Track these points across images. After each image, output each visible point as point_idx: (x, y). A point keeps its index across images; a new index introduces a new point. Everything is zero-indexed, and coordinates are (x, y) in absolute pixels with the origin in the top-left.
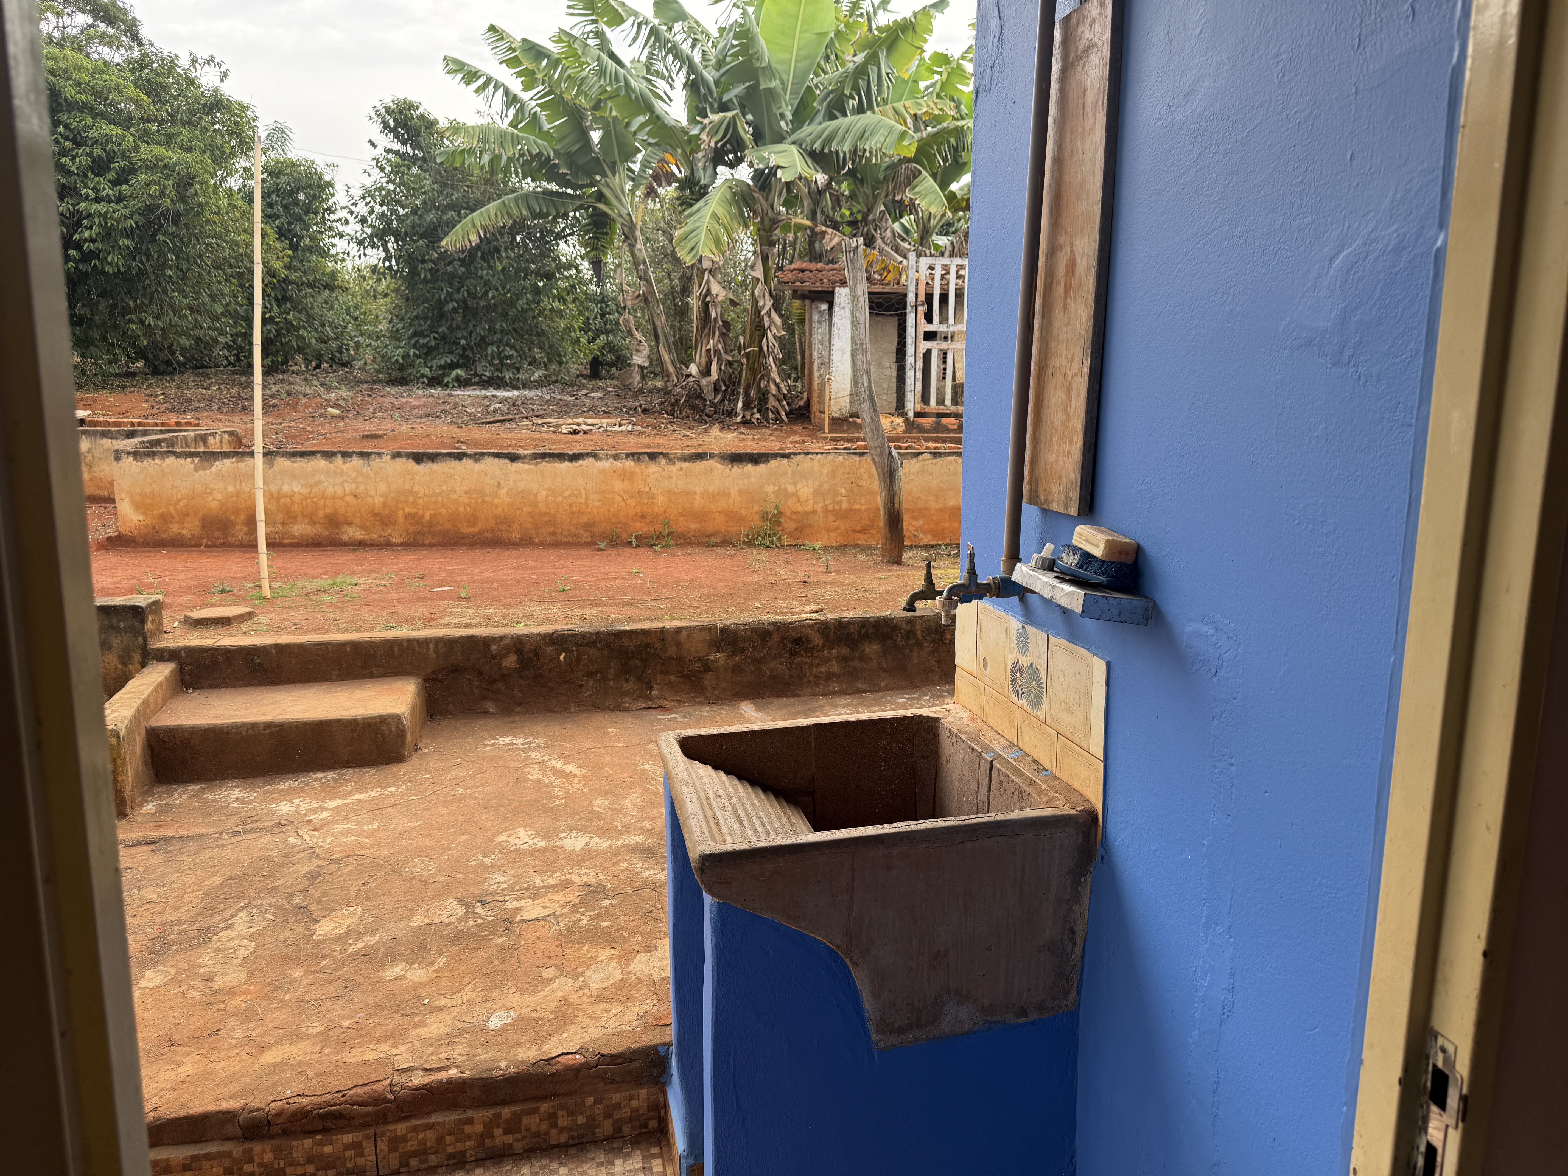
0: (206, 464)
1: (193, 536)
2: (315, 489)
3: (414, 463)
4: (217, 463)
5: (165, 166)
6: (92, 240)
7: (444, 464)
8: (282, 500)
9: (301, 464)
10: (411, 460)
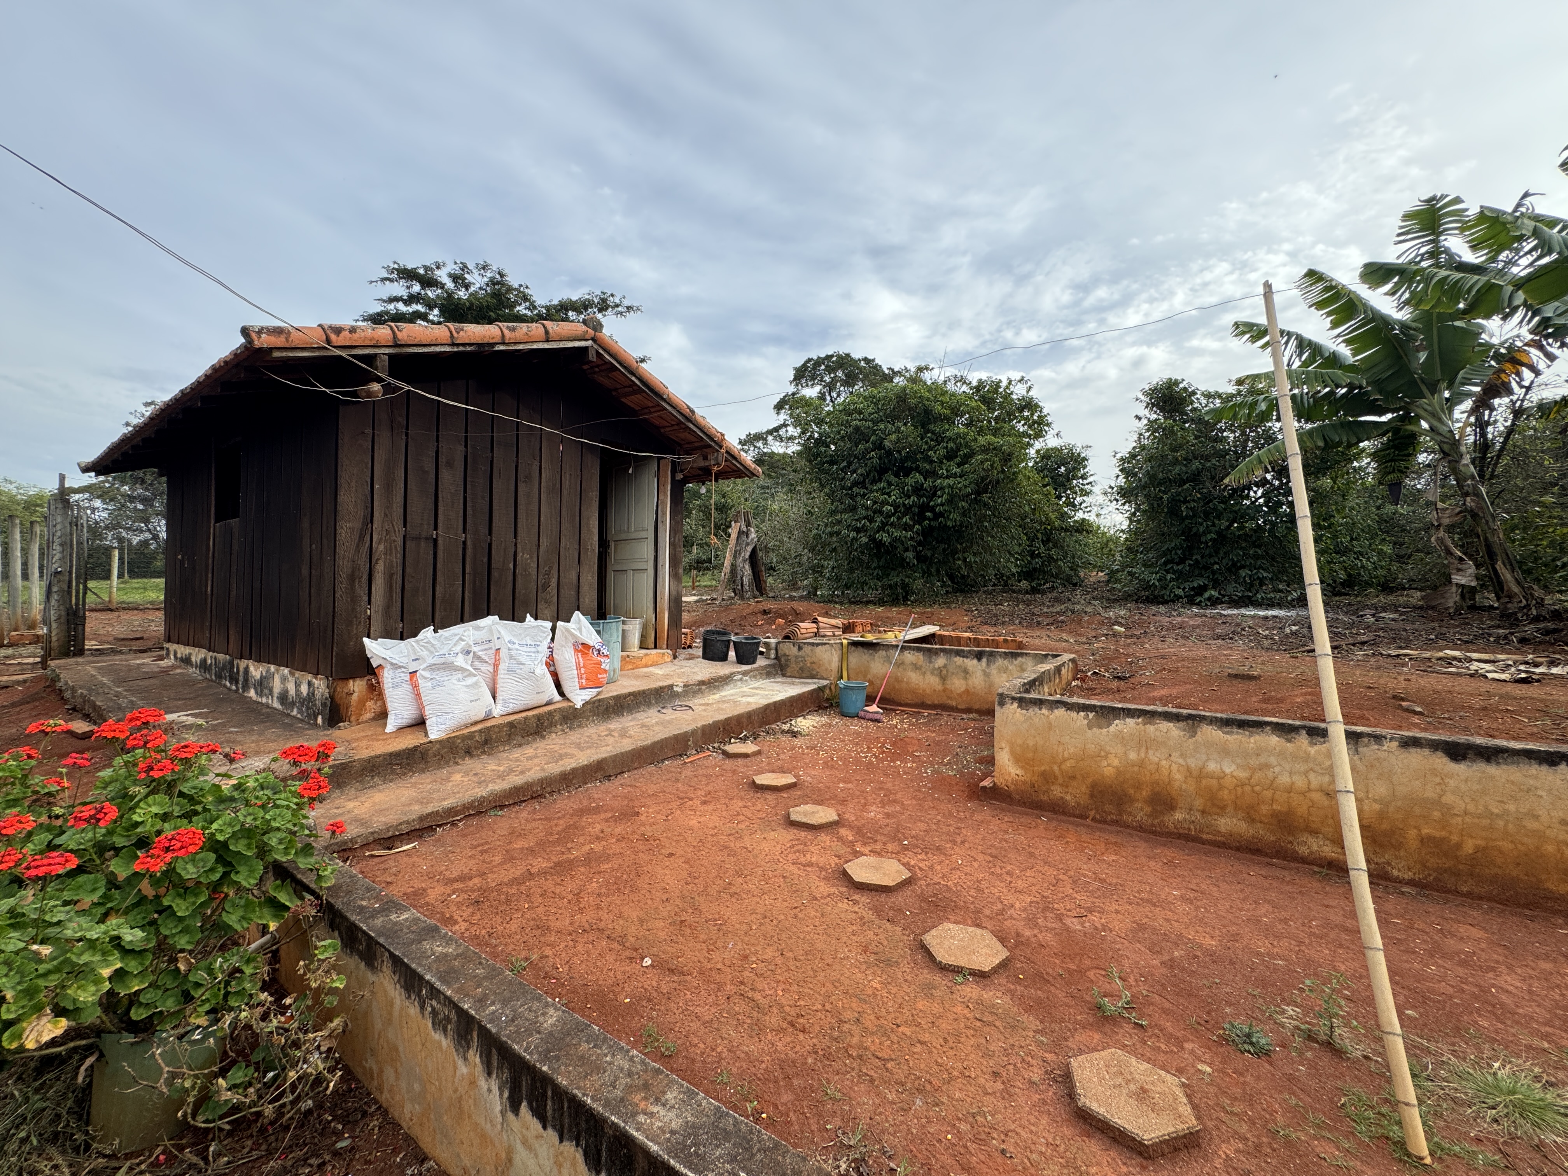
0: (1103, 721)
1: (1079, 804)
2: (1258, 775)
3: (1446, 760)
4: (1117, 721)
5: (994, 449)
6: (942, 505)
7: (1512, 769)
8: (1204, 781)
9: (1239, 737)
10: (1440, 754)
